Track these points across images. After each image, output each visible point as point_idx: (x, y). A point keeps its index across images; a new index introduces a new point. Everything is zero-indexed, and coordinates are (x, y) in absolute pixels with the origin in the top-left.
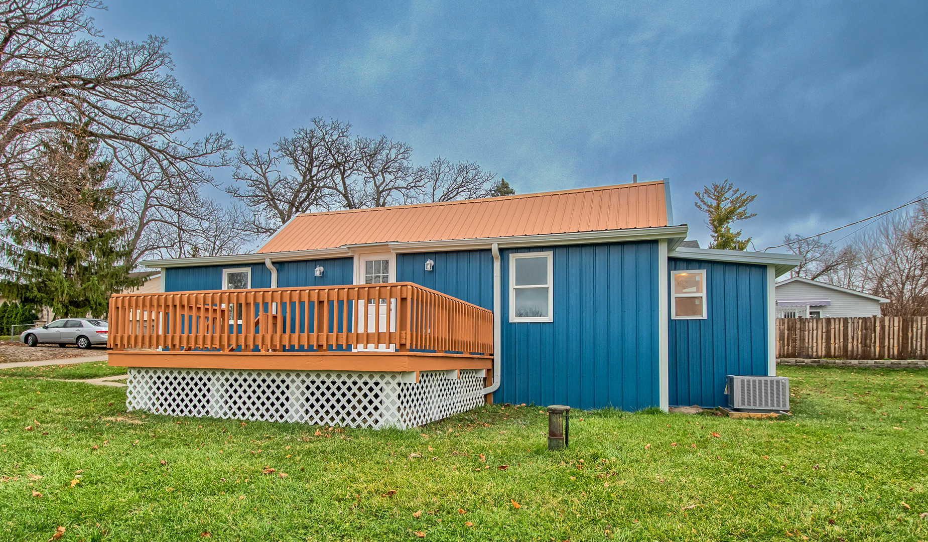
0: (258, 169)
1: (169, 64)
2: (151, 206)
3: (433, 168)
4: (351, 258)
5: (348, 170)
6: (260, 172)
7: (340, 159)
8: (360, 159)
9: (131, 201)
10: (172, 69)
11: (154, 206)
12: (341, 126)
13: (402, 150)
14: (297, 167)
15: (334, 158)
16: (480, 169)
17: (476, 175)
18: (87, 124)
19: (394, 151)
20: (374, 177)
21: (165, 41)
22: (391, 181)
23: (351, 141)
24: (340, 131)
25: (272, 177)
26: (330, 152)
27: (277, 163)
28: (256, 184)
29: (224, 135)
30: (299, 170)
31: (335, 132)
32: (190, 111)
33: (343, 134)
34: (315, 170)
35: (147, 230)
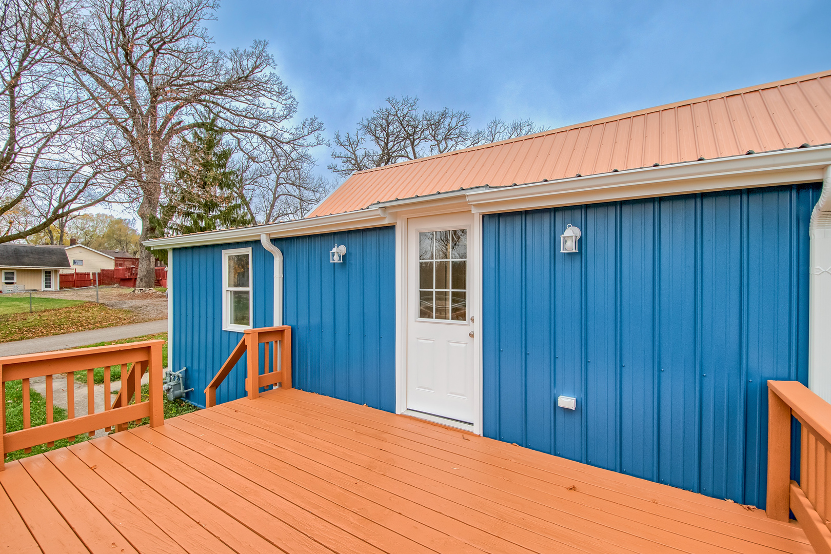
0: (350, 149)
1: (272, 64)
2: (280, 184)
3: (490, 129)
4: (391, 228)
5: (417, 139)
6: (351, 151)
7: (410, 130)
8: (427, 129)
9: (266, 181)
10: (275, 68)
11: (282, 184)
12: (411, 101)
13: (462, 118)
14: (378, 142)
15: (405, 130)
16: (534, 125)
17: (529, 131)
18: (214, 120)
19: (455, 120)
20: (438, 145)
21: (267, 43)
22: (453, 146)
23: (419, 114)
24: (409, 105)
25: (360, 153)
26: (402, 125)
27: (363, 142)
28: (348, 160)
29: (316, 118)
30: (380, 145)
31: (406, 107)
32: (289, 101)
33: (412, 107)
34: (391, 144)
35: (279, 202)
